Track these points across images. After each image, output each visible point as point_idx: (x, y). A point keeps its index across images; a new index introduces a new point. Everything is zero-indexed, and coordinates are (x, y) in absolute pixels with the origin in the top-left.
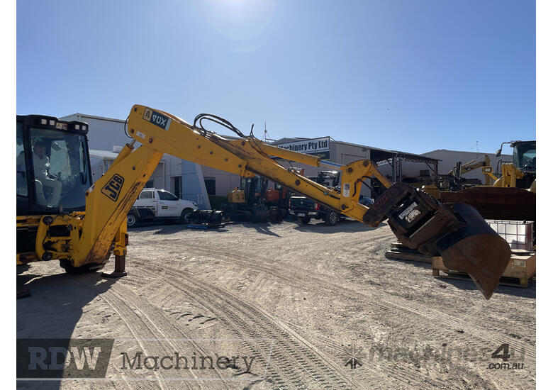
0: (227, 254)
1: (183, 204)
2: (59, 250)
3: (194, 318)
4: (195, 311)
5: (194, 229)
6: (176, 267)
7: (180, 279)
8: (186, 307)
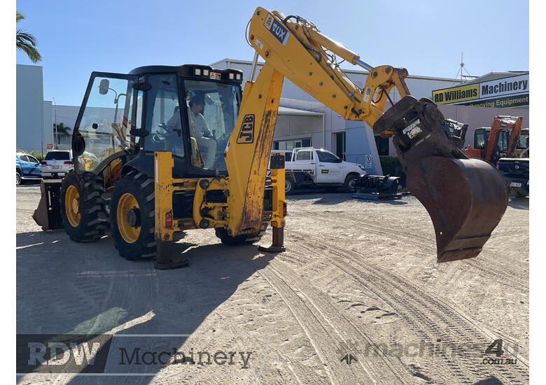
0: (406, 234)
1: (348, 167)
2: (216, 218)
3: (368, 310)
4: (370, 302)
5: (360, 199)
6: (341, 246)
7: (347, 261)
8: (357, 295)
